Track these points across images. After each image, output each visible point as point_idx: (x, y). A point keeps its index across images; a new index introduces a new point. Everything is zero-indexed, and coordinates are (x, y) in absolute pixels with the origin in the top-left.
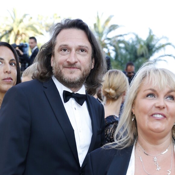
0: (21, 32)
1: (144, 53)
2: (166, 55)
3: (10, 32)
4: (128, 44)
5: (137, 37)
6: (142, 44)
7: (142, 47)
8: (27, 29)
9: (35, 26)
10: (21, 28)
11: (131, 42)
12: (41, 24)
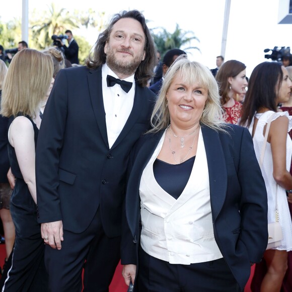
0: (59, 25)
1: (172, 46)
2: (190, 48)
3: (49, 24)
4: (157, 37)
5: (165, 31)
6: (170, 37)
7: (169, 40)
8: (64, 22)
9: (71, 19)
10: (59, 21)
11: (159, 35)
12: (77, 17)
